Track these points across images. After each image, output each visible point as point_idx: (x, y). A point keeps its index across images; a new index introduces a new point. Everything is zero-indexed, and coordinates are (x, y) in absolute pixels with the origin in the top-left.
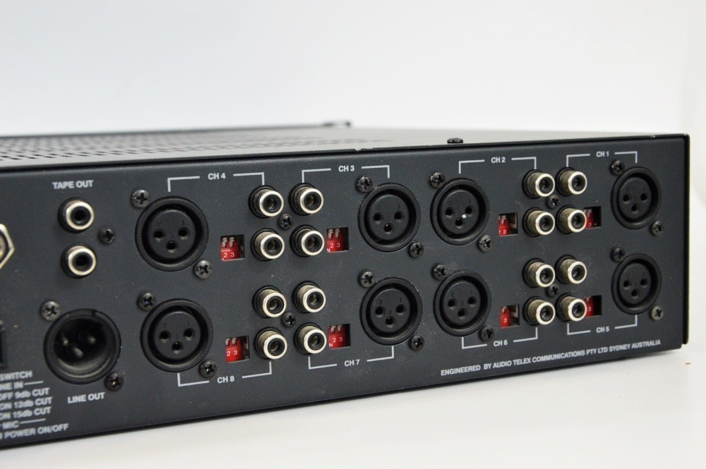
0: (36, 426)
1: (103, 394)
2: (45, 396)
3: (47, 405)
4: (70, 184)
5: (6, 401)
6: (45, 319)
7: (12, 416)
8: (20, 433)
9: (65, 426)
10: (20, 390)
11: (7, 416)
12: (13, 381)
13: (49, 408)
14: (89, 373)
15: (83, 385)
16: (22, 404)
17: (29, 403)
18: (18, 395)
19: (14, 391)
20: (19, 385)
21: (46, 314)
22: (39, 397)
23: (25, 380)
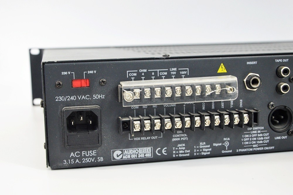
0: (264, 147)
1: (286, 137)
2: (267, 136)
3: (268, 139)
4: (281, 60)
5: (255, 137)
6: (270, 109)
7: (256, 142)
8: (258, 149)
9: (273, 147)
10: (260, 134)
11: (255, 142)
12: (257, 130)
13: (268, 141)
14: (282, 129)
15: (279, 133)
16: (260, 139)
17: (262, 138)
18: (259, 135)
19: (257, 134)
20: (259, 132)
21: (270, 107)
22: (265, 136)
23: (261, 130)
